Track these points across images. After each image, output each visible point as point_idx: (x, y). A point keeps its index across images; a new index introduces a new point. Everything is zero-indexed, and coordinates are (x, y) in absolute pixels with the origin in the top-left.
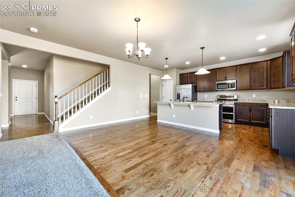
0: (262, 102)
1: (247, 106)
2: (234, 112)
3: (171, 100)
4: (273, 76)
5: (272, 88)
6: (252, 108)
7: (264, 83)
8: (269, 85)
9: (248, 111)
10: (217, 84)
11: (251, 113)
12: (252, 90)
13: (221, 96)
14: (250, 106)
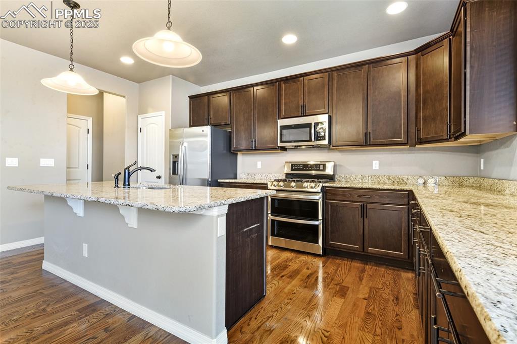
0: (394, 187)
1: (356, 198)
2: (320, 217)
3: (159, 177)
4: (424, 103)
5: (421, 142)
6: (369, 206)
7: (401, 126)
8: (413, 129)
9: (358, 213)
10: (283, 128)
11: (366, 221)
12: (370, 145)
13: (294, 166)
14: (364, 200)
